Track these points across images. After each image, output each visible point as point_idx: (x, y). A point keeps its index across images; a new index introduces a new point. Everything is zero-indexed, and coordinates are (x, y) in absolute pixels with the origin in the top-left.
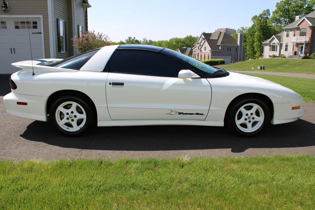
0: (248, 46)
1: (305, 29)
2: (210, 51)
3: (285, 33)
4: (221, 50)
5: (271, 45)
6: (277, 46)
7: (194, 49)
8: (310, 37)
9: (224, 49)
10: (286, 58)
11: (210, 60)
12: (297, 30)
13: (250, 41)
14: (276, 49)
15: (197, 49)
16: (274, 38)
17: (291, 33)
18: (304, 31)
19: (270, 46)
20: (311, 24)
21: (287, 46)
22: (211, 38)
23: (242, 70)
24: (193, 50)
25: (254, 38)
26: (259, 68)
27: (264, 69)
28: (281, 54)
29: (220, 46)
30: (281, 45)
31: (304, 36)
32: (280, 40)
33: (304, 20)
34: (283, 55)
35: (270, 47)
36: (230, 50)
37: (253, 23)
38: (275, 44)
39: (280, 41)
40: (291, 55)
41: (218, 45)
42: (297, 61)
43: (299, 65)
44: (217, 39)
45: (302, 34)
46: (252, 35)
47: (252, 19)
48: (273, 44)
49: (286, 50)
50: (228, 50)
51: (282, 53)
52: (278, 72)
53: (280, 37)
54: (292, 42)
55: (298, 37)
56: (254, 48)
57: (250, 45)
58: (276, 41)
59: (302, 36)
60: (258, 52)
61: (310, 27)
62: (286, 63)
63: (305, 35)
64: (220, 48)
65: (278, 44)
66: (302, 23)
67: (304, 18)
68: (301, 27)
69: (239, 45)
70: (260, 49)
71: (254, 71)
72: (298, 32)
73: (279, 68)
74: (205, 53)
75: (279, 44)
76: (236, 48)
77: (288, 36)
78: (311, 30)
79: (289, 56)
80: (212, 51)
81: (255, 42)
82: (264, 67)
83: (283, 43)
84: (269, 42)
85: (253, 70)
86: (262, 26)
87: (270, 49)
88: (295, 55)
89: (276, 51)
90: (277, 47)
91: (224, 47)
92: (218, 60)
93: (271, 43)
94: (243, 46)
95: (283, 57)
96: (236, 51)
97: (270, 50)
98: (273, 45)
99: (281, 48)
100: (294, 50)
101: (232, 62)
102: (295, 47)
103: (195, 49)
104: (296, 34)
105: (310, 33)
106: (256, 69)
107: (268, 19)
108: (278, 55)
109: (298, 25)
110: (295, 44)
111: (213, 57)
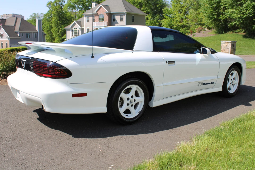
0: (46, 31)
1: (103, 15)
2: (8, 38)
3: (85, 19)
4: (20, 37)
5: (73, 30)
6: (79, 31)
8: (108, 22)
9: (23, 36)
11: (9, 48)
12: (96, 16)
13: (48, 27)
14: (79, 34)
16: (75, 24)
17: (91, 19)
18: (102, 17)
19: (72, 31)
20: (107, 11)
21: (88, 30)
22: (6, 24)
25: (51, 23)
29: (19, 33)
30: (83, 30)
31: (102, 21)
32: (81, 25)
33: (101, 7)
36: (30, 37)
37: (49, 9)
38: (76, 29)
39: (81, 27)
41: (16, 32)
44: (13, 25)
45: (101, 20)
46: (48, 21)
47: (47, 5)
48: (75, 29)
50: (27, 37)
53: (81, 23)
54: (93, 27)
55: (98, 22)
56: (52, 33)
57: (48, 30)
58: (77, 26)
59: (101, 21)
60: (56, 37)
61: (107, 13)
63: (104, 21)
64: (19, 35)
65: (80, 29)
66: (100, 10)
67: (101, 5)
68: (99, 13)
69: (38, 31)
70: (59, 35)
72: (97, 18)
74: (2, 41)
75: (81, 29)
76: (36, 34)
77: (88, 21)
78: (108, 16)
80: (11, 39)
81: (53, 28)
83: (84, 28)
84: (71, 27)
86: (57, 12)
87: (73, 34)
90: (79, 32)
91: (23, 34)
92: (19, 47)
93: (73, 28)
94: (43, 32)
96: (36, 37)
97: (73, 35)
99: (82, 33)
104: (95, 19)
105: (108, 19)
107: (63, 6)
109: (97, 12)
110: (95, 29)
111: (12, 45)
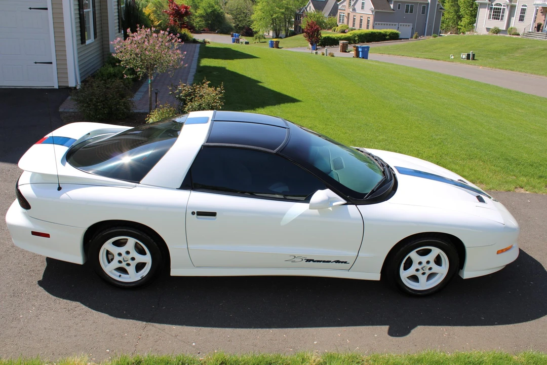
2: (372, 11)
4: (393, 10)
5: (494, 7)
6: (504, 9)
7: (340, 4)
9: (399, 8)
10: (518, 35)
11: (371, 30)
14: (503, 16)
15: (347, 6)
19: (491, 8)
21: (523, 11)
23: (431, 59)
24: (339, 7)
26: (464, 57)
27: (473, 59)
28: (510, 27)
29: (393, 2)
30: (512, 8)
34: (515, 29)
35: (490, 12)
36: (411, 12)
38: (500, 5)
39: (511, 1)
40: (530, 31)
42: (540, 47)
43: (544, 55)
48: (497, 4)
49: (522, 19)
50: (407, 11)
51: (512, 25)
52: (499, 68)
54: (534, 4)
56: (459, 7)
60: (466, 16)
62: (518, 49)
64: (392, 6)
65: (507, 6)
69: (429, 2)
70: (471, 11)
71: (454, 63)
73: (504, 58)
74: (362, 15)
75: (509, 7)
76: (424, 7)
79: (526, 32)
80: (376, 12)
82: (474, 55)
83: (517, 4)
84: (489, 1)
85: (452, 61)
87: (490, 15)
88: (538, 31)
89: (502, 19)
90: (503, 12)
91: (399, 5)
92: (385, 30)
93: (493, 4)
94: (438, 5)
95: (513, 33)
96: (423, 13)
97: (489, 18)
98: (496, 7)
99: (511, 15)
100: (537, 22)
101: (414, 37)
102: (539, 14)
103: (343, 4)
106: (457, 58)
108: (504, 29)
110: (540, 8)
111: (376, 24)
